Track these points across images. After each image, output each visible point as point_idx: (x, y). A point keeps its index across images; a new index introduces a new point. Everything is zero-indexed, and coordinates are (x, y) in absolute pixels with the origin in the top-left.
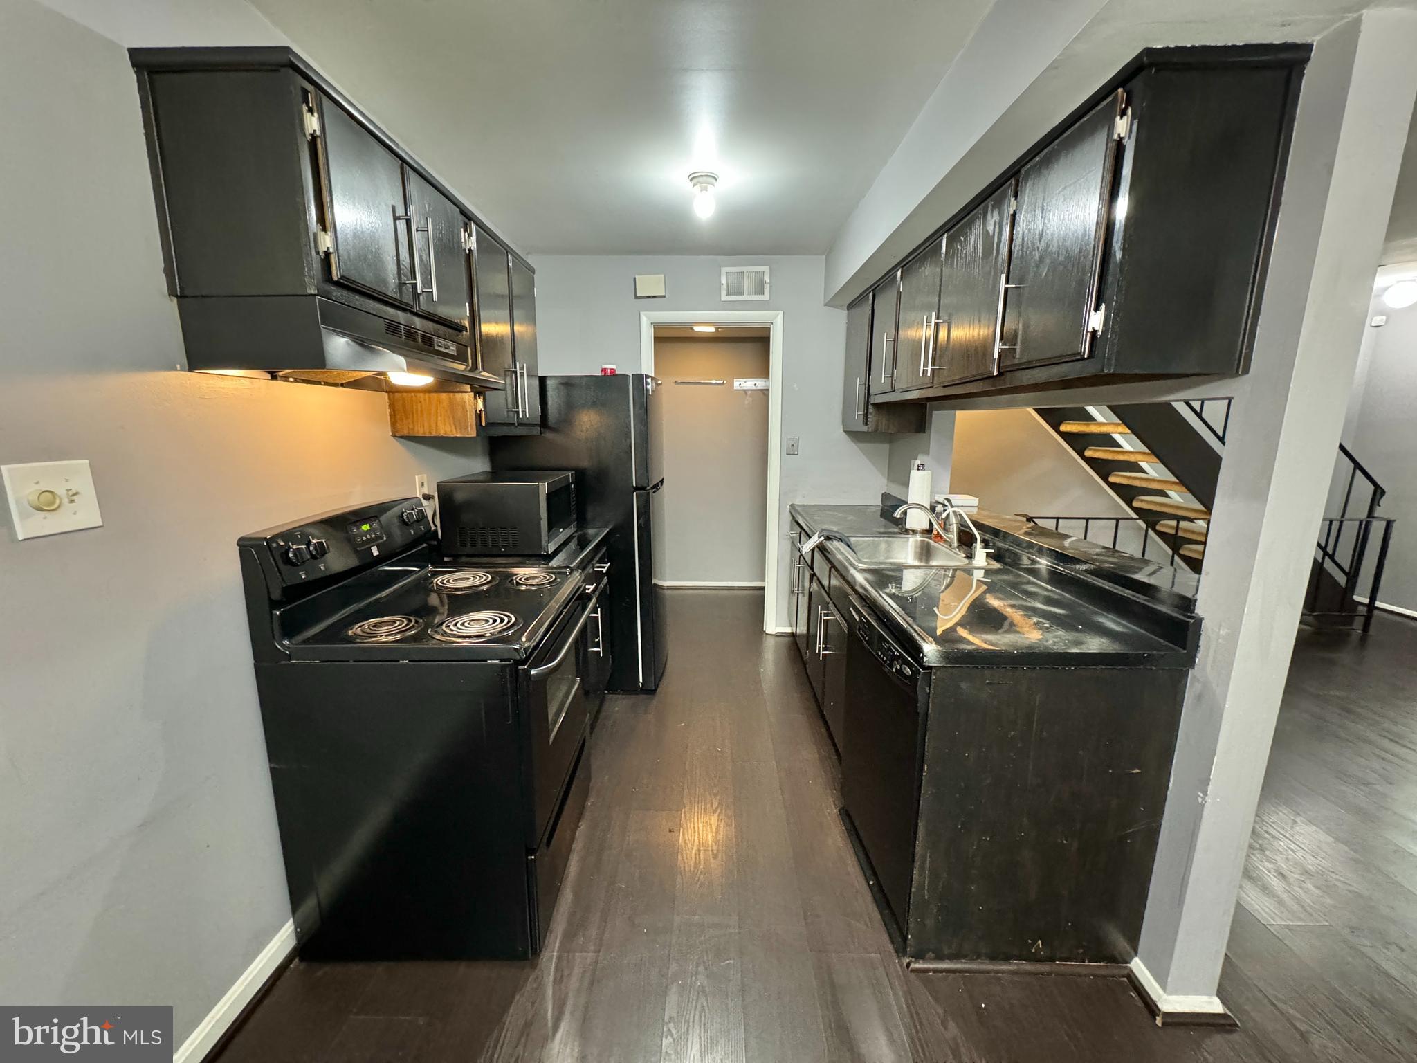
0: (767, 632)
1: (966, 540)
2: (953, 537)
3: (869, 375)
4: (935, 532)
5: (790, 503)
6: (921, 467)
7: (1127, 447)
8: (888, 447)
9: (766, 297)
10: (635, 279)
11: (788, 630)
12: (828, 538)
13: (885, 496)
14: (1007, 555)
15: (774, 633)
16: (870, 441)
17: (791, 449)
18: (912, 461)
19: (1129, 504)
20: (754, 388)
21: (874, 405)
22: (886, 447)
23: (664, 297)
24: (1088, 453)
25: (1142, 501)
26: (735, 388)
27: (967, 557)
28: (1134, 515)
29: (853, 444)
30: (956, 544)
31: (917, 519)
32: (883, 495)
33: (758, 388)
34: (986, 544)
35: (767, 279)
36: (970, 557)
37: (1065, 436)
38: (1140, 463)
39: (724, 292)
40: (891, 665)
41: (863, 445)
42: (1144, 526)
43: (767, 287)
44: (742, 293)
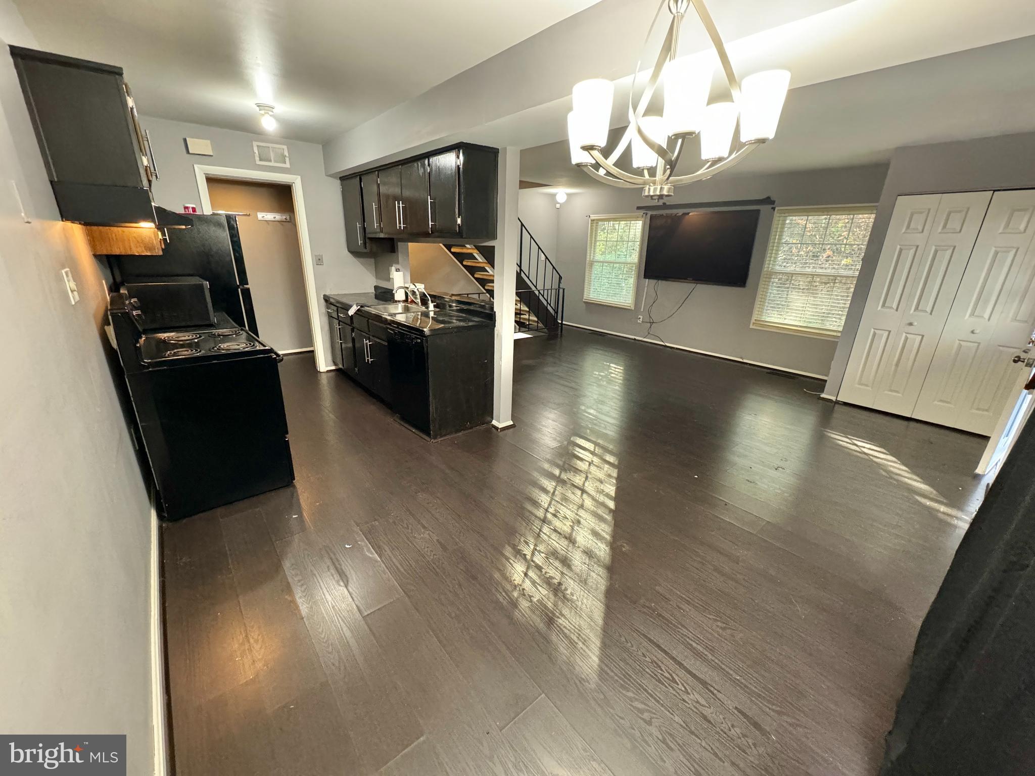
0: (321, 371)
1: (424, 302)
2: (419, 301)
3: (364, 221)
4: (409, 300)
5: (323, 294)
6: (398, 270)
7: (480, 260)
8: (374, 261)
9: (288, 165)
10: (185, 140)
11: (333, 368)
12: (362, 307)
13: (376, 288)
14: (441, 305)
15: (325, 371)
16: (367, 257)
17: (318, 261)
18: (390, 268)
19: (484, 288)
20: (274, 220)
21: (369, 238)
22: (373, 260)
23: (212, 156)
24: (465, 263)
25: (489, 286)
26: (259, 219)
27: (426, 308)
28: (485, 292)
29: (354, 258)
30: (420, 304)
31: (400, 295)
32: (375, 287)
33: (276, 220)
34: (432, 302)
35: (286, 154)
36: (427, 308)
37: (453, 253)
38: (486, 268)
39: (257, 158)
40: (412, 342)
41: (362, 259)
42: (489, 296)
43: (287, 160)
44: (270, 161)
